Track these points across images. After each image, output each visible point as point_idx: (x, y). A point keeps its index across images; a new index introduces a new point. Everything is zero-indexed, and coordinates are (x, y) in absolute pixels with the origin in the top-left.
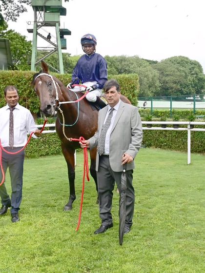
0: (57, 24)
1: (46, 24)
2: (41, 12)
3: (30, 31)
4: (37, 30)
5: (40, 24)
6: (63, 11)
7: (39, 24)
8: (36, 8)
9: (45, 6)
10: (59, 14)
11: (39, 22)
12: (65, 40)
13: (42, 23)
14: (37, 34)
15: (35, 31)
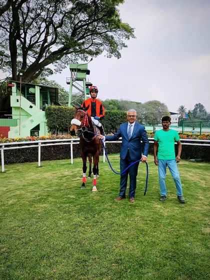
0: (84, 80)
1: (78, 79)
2: (75, 72)
3: (68, 83)
6: (88, 72)
7: (73, 79)
8: (72, 70)
9: (78, 69)
10: (86, 73)
13: (75, 79)
14: (72, 85)
15: (71, 83)
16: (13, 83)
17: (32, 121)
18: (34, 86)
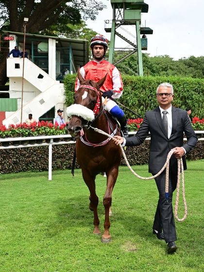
0: (138, 23)
1: (125, 22)
2: (120, 9)
3: (108, 30)
4: (115, 29)
5: (119, 22)
6: (145, 8)
7: (117, 23)
8: (115, 5)
9: (126, 3)
10: (140, 11)
11: (118, 21)
12: (146, 40)
13: (120, 22)
14: (116, 33)
15: (113, 31)
16: (10, 35)
17: (42, 102)
18: (46, 41)
